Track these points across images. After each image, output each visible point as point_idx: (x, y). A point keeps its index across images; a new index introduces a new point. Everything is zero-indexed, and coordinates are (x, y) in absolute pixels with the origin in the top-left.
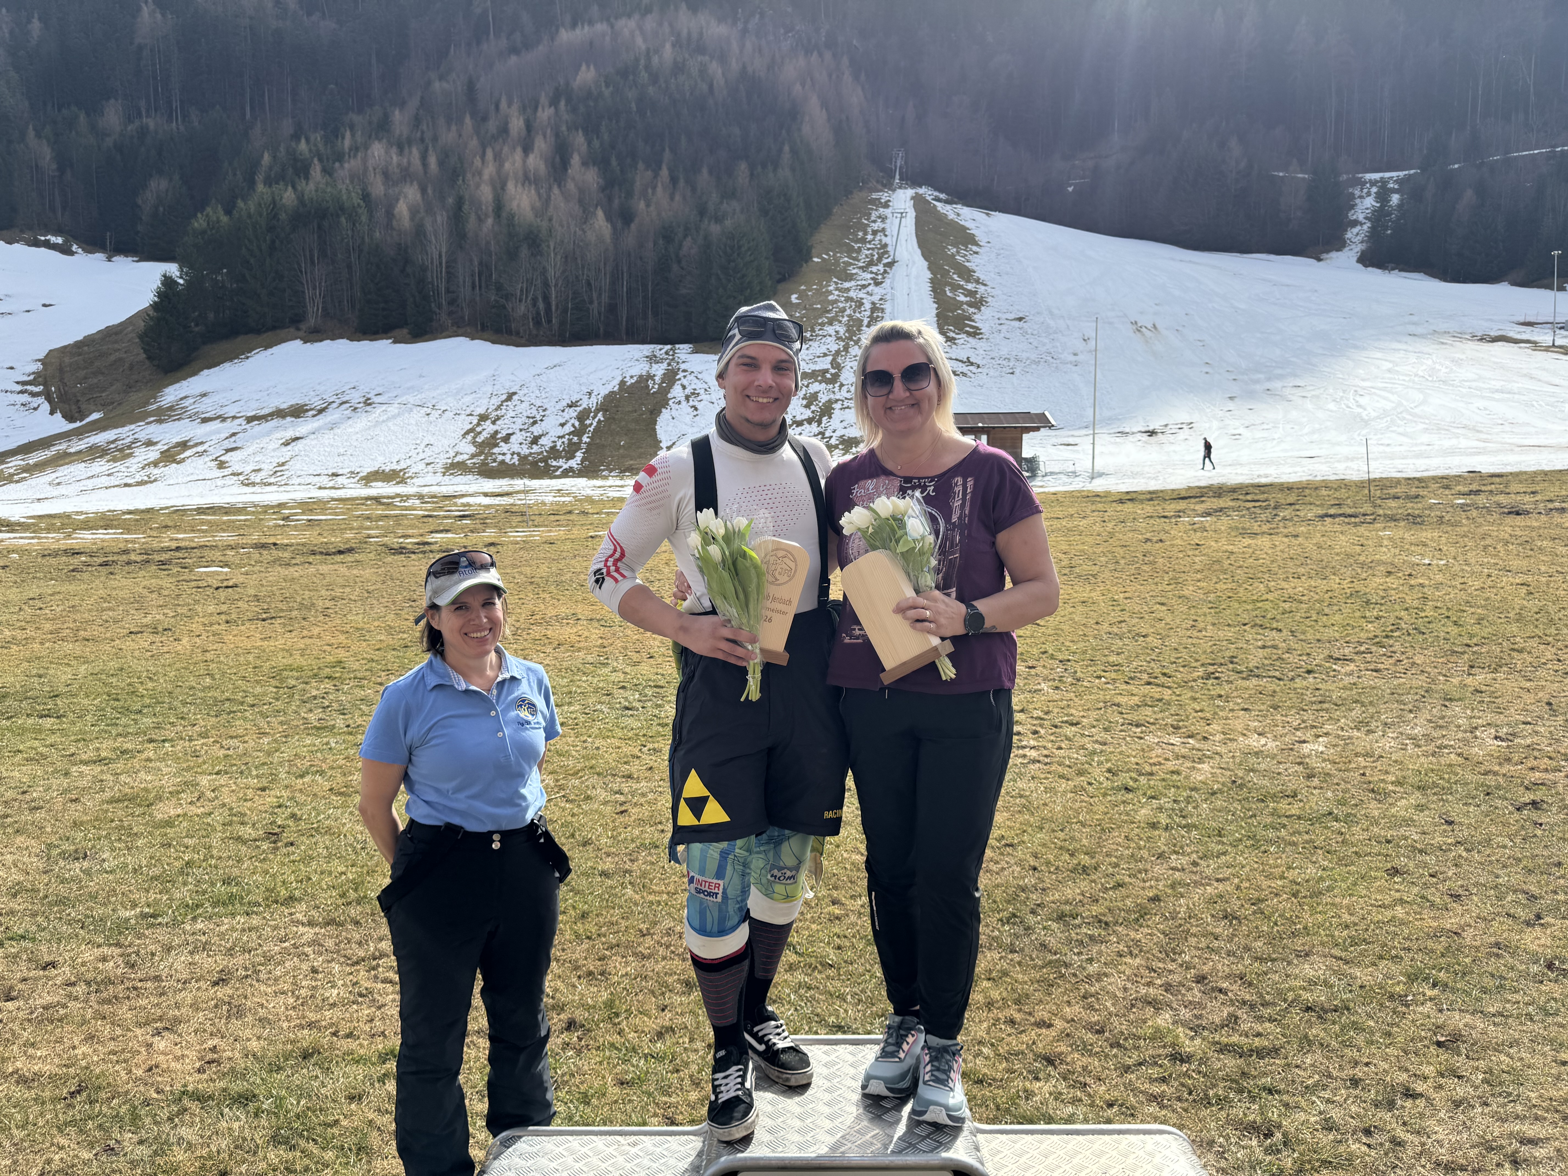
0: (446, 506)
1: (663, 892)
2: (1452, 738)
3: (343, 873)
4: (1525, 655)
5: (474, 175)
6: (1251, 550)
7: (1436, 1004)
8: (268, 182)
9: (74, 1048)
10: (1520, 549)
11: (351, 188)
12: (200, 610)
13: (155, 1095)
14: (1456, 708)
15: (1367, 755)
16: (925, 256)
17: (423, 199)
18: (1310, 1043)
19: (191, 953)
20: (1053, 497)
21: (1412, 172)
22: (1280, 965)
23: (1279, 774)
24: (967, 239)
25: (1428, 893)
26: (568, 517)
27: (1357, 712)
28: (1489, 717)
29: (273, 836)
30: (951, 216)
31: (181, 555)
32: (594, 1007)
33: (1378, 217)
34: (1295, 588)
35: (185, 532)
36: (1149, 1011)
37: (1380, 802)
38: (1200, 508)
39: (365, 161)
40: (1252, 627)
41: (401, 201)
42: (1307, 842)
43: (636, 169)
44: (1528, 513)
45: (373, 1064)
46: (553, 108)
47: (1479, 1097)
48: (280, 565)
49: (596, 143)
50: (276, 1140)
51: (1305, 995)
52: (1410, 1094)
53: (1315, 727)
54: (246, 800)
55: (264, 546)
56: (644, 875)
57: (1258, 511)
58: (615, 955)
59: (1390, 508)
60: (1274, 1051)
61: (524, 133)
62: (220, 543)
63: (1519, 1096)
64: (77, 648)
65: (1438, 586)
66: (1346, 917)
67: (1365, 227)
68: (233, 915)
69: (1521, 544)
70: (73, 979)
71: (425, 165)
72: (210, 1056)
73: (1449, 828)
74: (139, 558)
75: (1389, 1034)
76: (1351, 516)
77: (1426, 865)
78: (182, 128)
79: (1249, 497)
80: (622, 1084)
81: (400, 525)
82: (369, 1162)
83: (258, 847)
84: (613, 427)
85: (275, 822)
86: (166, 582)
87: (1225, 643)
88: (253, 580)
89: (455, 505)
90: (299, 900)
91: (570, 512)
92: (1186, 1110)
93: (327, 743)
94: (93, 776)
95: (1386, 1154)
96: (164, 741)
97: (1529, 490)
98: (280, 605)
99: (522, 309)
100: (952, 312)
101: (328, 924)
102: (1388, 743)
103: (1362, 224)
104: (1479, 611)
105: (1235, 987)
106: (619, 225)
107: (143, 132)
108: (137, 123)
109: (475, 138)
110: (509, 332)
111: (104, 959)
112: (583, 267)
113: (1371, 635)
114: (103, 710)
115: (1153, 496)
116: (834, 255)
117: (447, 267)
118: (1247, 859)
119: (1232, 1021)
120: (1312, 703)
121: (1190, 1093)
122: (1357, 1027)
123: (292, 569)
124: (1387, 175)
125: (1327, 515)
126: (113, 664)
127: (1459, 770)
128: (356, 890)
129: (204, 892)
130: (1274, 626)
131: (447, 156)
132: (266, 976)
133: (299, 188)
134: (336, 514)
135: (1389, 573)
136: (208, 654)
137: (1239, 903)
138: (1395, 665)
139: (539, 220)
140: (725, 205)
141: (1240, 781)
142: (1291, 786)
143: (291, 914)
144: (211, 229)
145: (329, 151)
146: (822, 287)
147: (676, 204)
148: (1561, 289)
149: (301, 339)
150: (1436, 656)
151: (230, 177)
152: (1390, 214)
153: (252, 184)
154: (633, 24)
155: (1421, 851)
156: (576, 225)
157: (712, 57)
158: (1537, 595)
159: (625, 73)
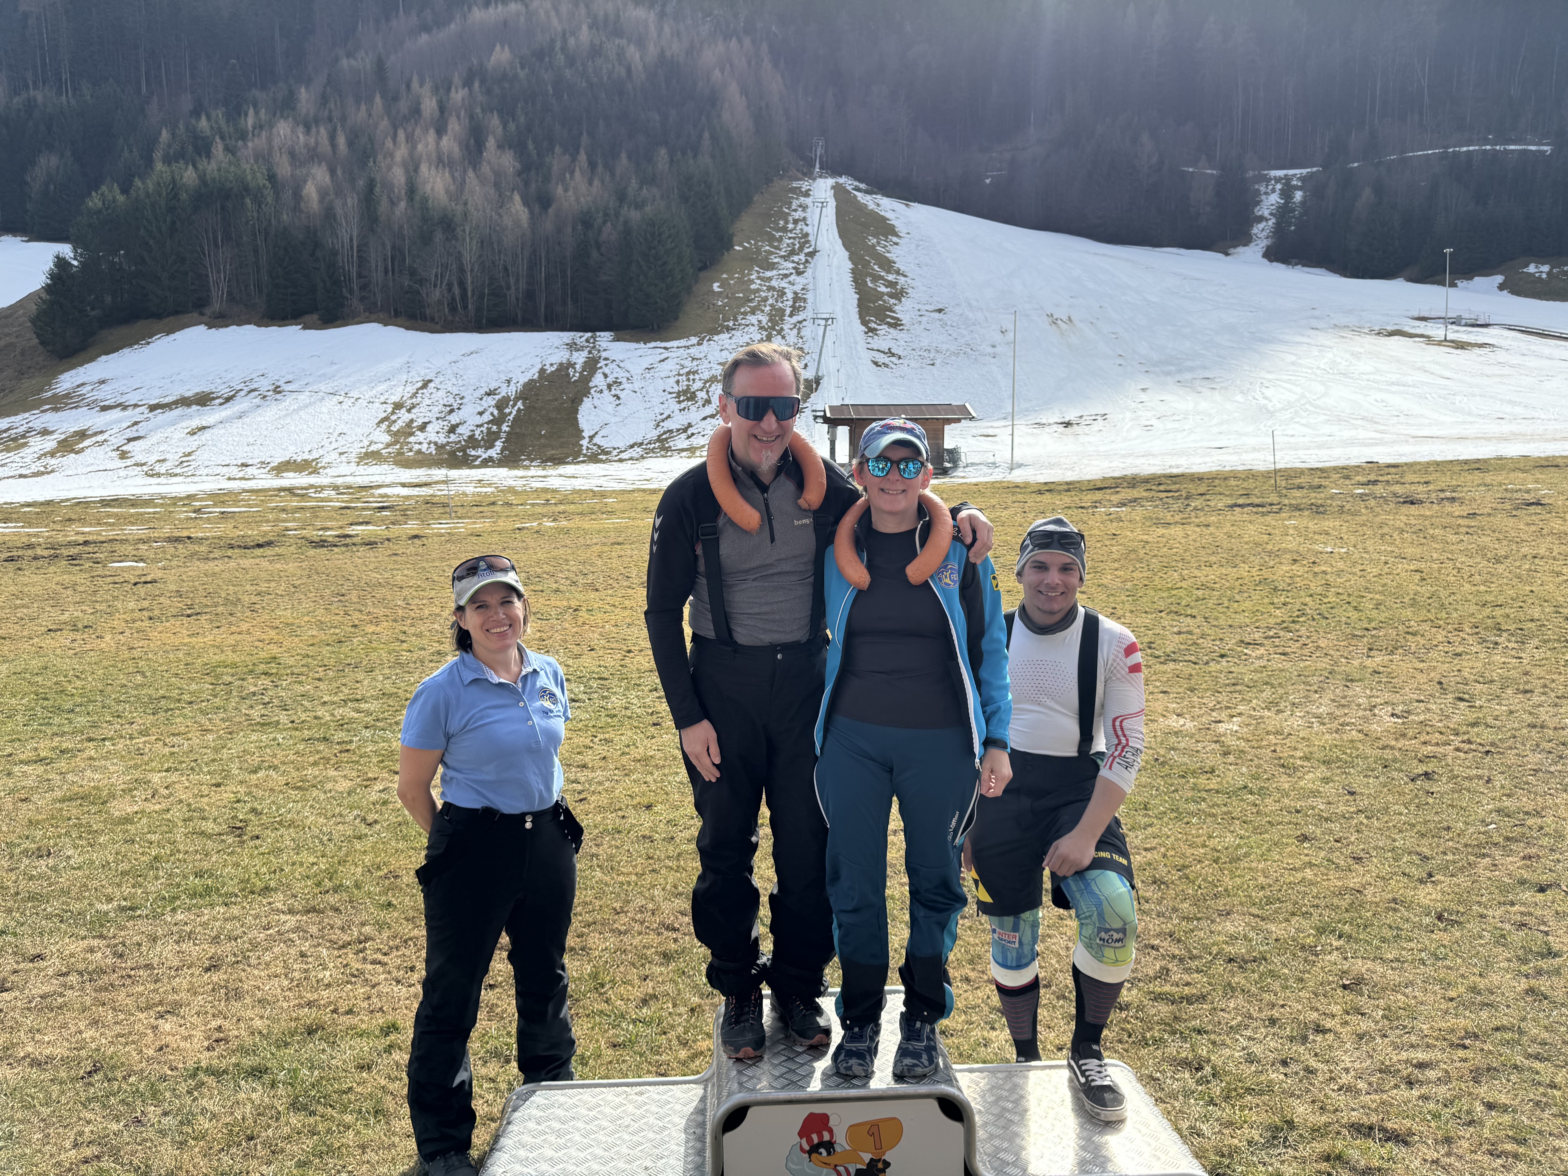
0: (364, 496)
1: (631, 873)
2: (1354, 716)
3: (313, 864)
4: (1418, 638)
5: (385, 157)
6: (1164, 540)
7: (1342, 953)
8: (168, 160)
9: (81, 1032)
10: (1414, 537)
11: (255, 167)
12: (120, 606)
13: (169, 1072)
14: (1357, 688)
15: (1277, 733)
16: (847, 249)
17: (332, 181)
18: (1233, 990)
19: (177, 942)
20: (974, 488)
21: (1314, 169)
22: (1204, 924)
23: (1197, 751)
24: (886, 229)
25: (1334, 857)
26: (492, 508)
27: (1267, 693)
28: (1387, 696)
29: (238, 830)
30: (872, 206)
31: (91, 550)
32: (579, 979)
33: (1283, 213)
34: (1207, 576)
35: (91, 525)
37: (1289, 775)
38: (1115, 498)
39: (270, 140)
40: (1168, 614)
41: (309, 183)
42: (1225, 813)
43: (553, 153)
44: (1422, 502)
45: (377, 1037)
46: (466, 89)
47: (1379, 1031)
48: (199, 559)
49: (512, 126)
50: (295, 1106)
51: (1228, 949)
52: (1320, 1030)
53: (1229, 708)
54: (202, 796)
55: (178, 540)
56: (611, 858)
57: (1170, 501)
58: (593, 931)
59: (1295, 498)
60: (1202, 998)
61: (437, 114)
62: (130, 537)
63: (1413, 1028)
65: (1340, 573)
66: (1261, 880)
67: (1270, 223)
68: (212, 905)
69: (1415, 533)
70: (64, 970)
71: (333, 145)
72: (217, 1035)
73: (1351, 798)
74: (46, 553)
75: (1301, 980)
76: (1258, 506)
77: (1331, 832)
78: (73, 102)
79: (1162, 488)
80: (615, 1046)
81: (317, 517)
82: (387, 1123)
83: (223, 841)
84: (533, 416)
85: (236, 816)
86: (80, 578)
87: (1143, 629)
88: (171, 576)
89: (373, 496)
90: (276, 890)
91: (493, 503)
92: (1127, 1051)
93: (274, 739)
94: (38, 776)
95: (1301, 1081)
96: (104, 740)
97: (1422, 480)
98: (204, 601)
99: (437, 294)
100: (874, 303)
101: (308, 912)
102: (1295, 722)
103: (1267, 220)
104: (1377, 596)
105: (1165, 944)
106: (537, 209)
107: (30, 106)
108: (24, 95)
109: (386, 118)
110: (424, 318)
111: (92, 950)
112: (500, 252)
113: (1279, 621)
114: (33, 709)
115: (1070, 487)
116: (756, 244)
117: (359, 251)
118: (1171, 830)
119: (1164, 973)
120: (1227, 685)
121: (1130, 1036)
122: (1273, 974)
123: (211, 564)
124: (1291, 172)
125: (1236, 505)
126: (36, 663)
127: (1360, 745)
128: (330, 879)
129: (178, 885)
130: (1189, 612)
131: (357, 136)
132: (256, 962)
133: (201, 167)
134: (250, 506)
135: (1295, 560)
136: (135, 652)
137: (1166, 870)
138: (1301, 648)
139: (453, 204)
140: (644, 191)
141: (1162, 759)
142: (1209, 763)
143: (270, 903)
144: (107, 209)
145: (231, 129)
146: (744, 275)
147: (594, 190)
148: (1453, 285)
149: (206, 324)
150: (1338, 640)
151: (126, 154)
152: (1293, 211)
153: (149, 162)
154: (548, 5)
155: (1326, 820)
156: (492, 210)
157: (630, 41)
158: (1429, 581)
159: (541, 54)
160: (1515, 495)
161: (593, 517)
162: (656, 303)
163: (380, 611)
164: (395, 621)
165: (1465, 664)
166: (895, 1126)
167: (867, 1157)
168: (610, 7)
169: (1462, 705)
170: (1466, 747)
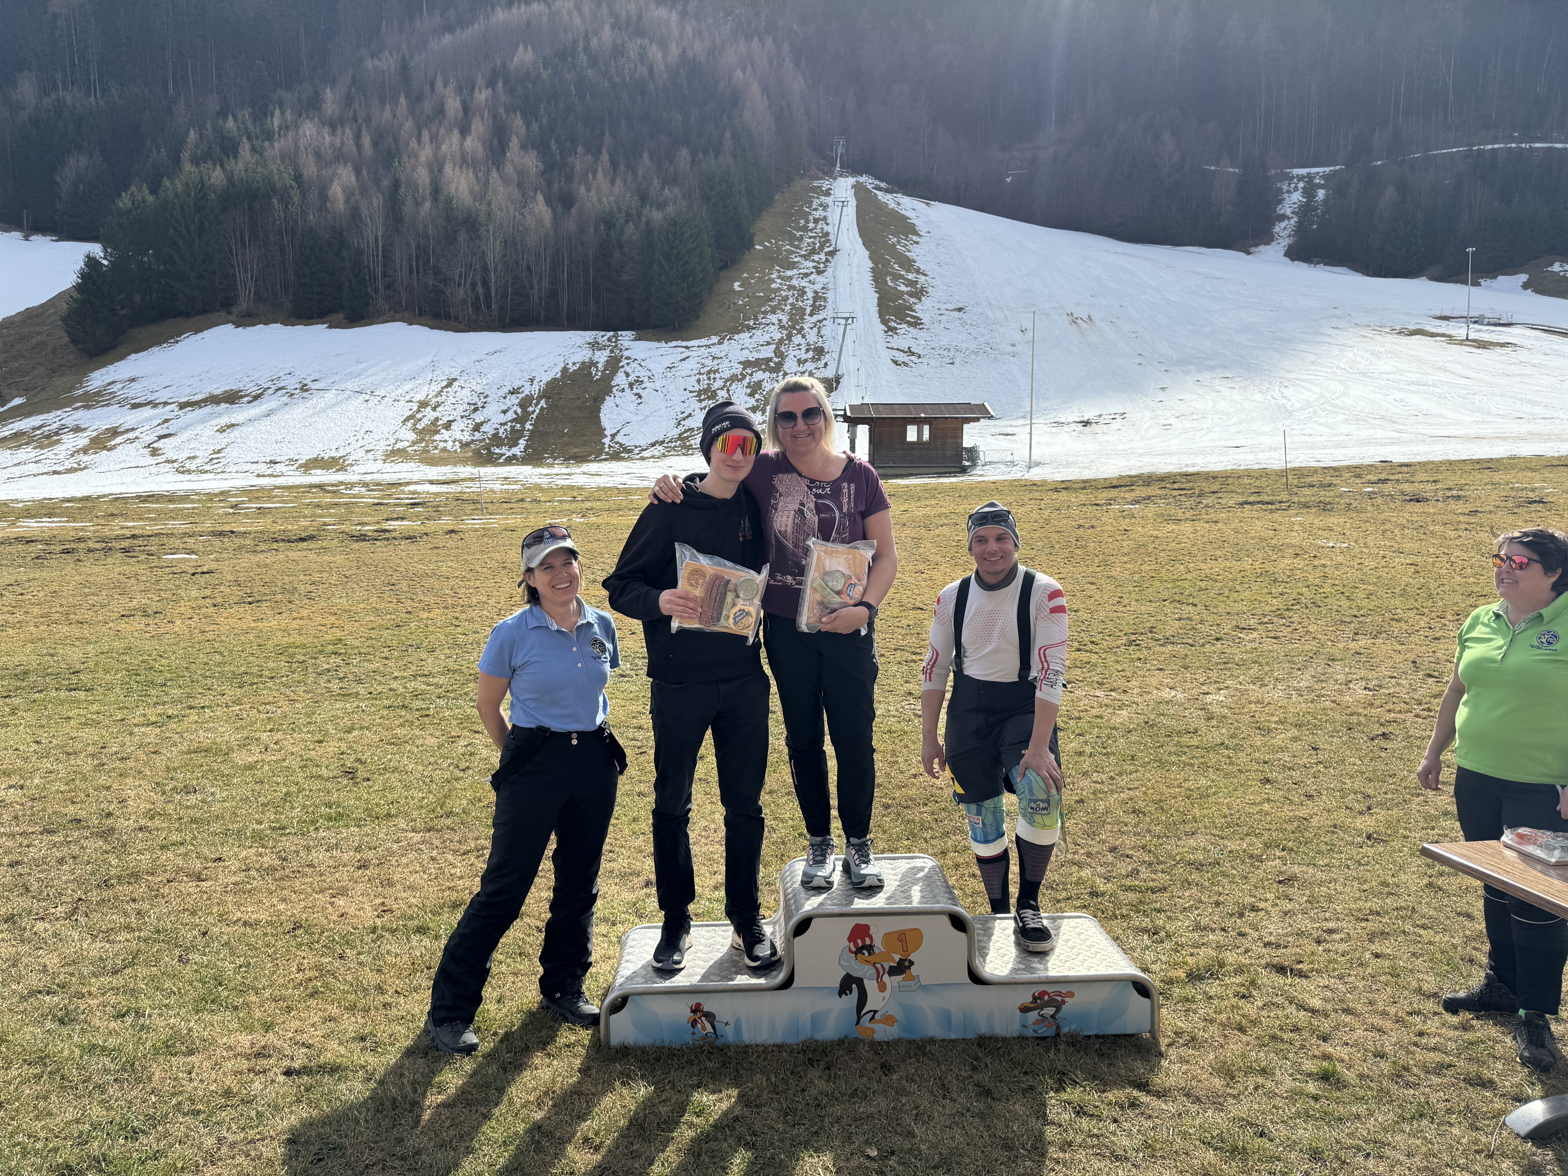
0: (394, 493)
2: (1330, 688)
4: (1403, 624)
5: (409, 157)
6: (1174, 535)
7: (1282, 860)
8: (196, 161)
9: (275, 906)
10: (1415, 533)
11: (282, 167)
12: (183, 594)
13: (354, 930)
14: (1338, 666)
15: (1258, 702)
16: (867, 245)
17: (358, 180)
18: (1190, 884)
19: (328, 851)
20: (992, 486)
21: (1337, 168)
22: (1172, 840)
23: (1184, 717)
24: (907, 229)
25: (1290, 795)
26: (520, 505)
27: (1255, 670)
28: (1364, 673)
29: (349, 774)
30: (892, 205)
31: (141, 543)
33: (1305, 211)
34: (1212, 569)
35: (133, 520)
36: (1075, 868)
37: (1263, 735)
38: (1130, 496)
39: (296, 141)
40: (1171, 602)
41: (335, 183)
42: (1202, 763)
43: (576, 153)
44: (1428, 500)
46: (490, 89)
47: (1302, 910)
48: (247, 552)
49: (535, 126)
51: (1189, 857)
53: (1218, 682)
54: (309, 750)
55: (221, 534)
57: (1183, 498)
59: (1304, 496)
61: (461, 114)
62: (175, 531)
63: (1329, 908)
64: (75, 631)
65: (1338, 566)
66: (1225, 811)
67: (1292, 222)
68: (347, 826)
69: (1416, 529)
70: (244, 868)
71: (359, 145)
72: (382, 908)
73: (1314, 752)
74: (98, 546)
75: (1246, 878)
76: (1268, 503)
77: (1292, 777)
78: (101, 102)
79: (1176, 486)
81: (352, 512)
83: (340, 782)
84: (556, 414)
85: (344, 765)
86: (140, 569)
87: (1146, 616)
88: (225, 567)
89: (403, 492)
91: (522, 500)
93: (358, 707)
96: (203, 707)
97: (1432, 479)
98: (262, 589)
99: (461, 293)
100: (894, 302)
101: (429, 830)
102: (1276, 694)
103: (1289, 219)
104: (1370, 587)
105: (1138, 854)
106: (560, 210)
107: (60, 106)
108: (53, 96)
109: (410, 119)
110: (448, 317)
112: (523, 252)
113: (1274, 609)
114: (127, 683)
115: (1086, 485)
116: (776, 243)
117: (383, 251)
118: (1152, 775)
119: (1135, 873)
120: (1218, 664)
122: (1224, 874)
123: (261, 556)
124: (1314, 170)
125: (1246, 503)
126: (118, 644)
127: (1330, 712)
128: (441, 808)
129: (314, 813)
130: (1191, 601)
131: (382, 137)
132: (397, 863)
133: (228, 168)
134: (284, 502)
135: (1297, 554)
136: (207, 634)
137: (1144, 803)
138: (1292, 633)
139: (477, 204)
140: (666, 191)
141: (1151, 722)
142: (1193, 726)
143: (395, 825)
144: (136, 209)
145: (258, 130)
146: (764, 274)
147: (616, 190)
148: (1476, 284)
149: (233, 323)
150: (1327, 626)
151: (154, 154)
152: (1316, 209)
153: (177, 161)
154: (570, 5)
155: (1289, 769)
156: (515, 210)
157: (651, 41)
158: (1422, 574)
159: (565, 54)
160: (1520, 494)
161: (621, 513)
162: (677, 302)
163: (431, 599)
164: (446, 608)
165: (1441, 646)
166: (917, 934)
167: (897, 957)
168: (632, 7)
169: (1430, 680)
170: (1426, 713)
